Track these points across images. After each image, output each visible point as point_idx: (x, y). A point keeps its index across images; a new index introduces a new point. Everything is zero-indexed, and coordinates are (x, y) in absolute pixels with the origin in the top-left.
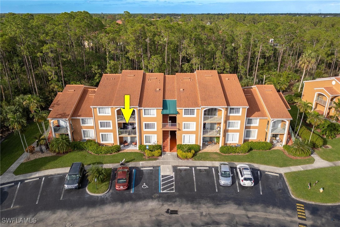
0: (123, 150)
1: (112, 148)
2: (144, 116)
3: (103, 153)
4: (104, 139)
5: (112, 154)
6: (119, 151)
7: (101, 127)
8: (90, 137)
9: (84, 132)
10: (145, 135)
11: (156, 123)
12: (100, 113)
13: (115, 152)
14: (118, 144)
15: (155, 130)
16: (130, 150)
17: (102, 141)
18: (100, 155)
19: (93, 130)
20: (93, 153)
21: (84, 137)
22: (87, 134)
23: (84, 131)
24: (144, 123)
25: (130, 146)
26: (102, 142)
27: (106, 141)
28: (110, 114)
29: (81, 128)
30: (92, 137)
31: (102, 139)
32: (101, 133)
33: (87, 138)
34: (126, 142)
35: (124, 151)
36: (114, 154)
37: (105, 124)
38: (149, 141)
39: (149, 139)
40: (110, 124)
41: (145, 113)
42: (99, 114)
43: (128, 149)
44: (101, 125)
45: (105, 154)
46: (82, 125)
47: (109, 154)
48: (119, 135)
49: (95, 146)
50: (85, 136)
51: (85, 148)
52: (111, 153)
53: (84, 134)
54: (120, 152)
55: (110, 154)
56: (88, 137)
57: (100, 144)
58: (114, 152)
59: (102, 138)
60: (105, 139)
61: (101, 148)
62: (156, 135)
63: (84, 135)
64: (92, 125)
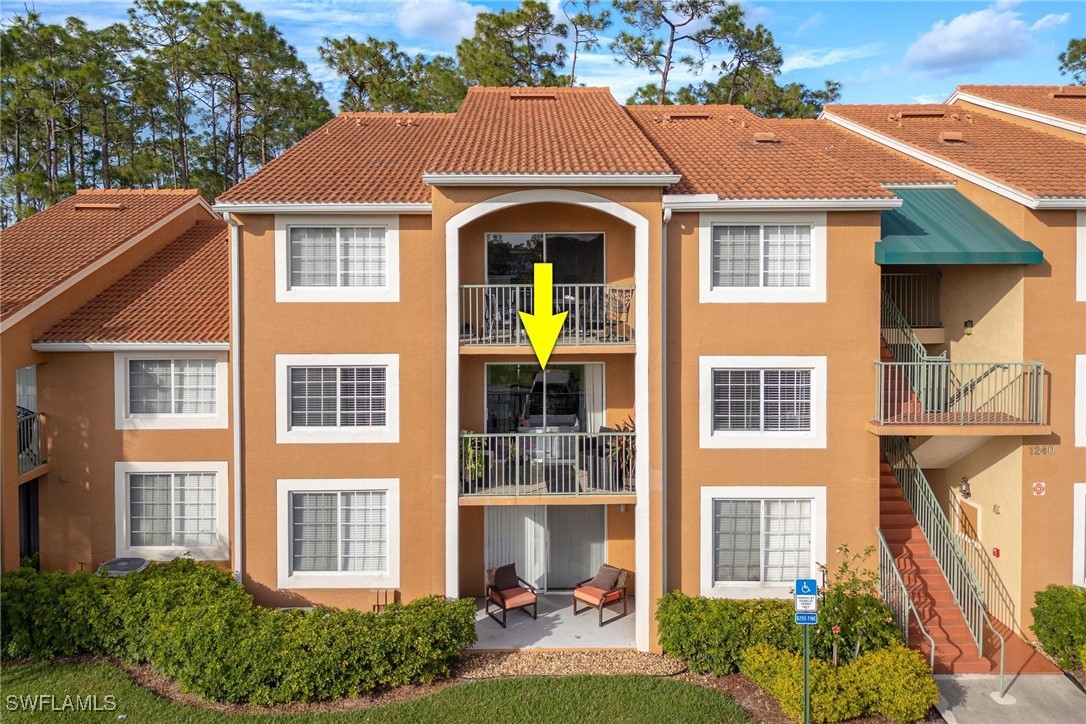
0: (500, 655)
1: (395, 630)
2: (708, 294)
3: (293, 682)
4: (307, 550)
5: (384, 702)
6: (456, 664)
7: (295, 420)
8: (181, 542)
9: (134, 495)
10: (708, 494)
11: (818, 366)
12: (294, 279)
13: (415, 682)
14: (452, 591)
15: (814, 437)
16: (568, 654)
17: (295, 564)
18: (254, 709)
19: (221, 467)
20: (179, 691)
21: (135, 540)
22: (158, 512)
23: (135, 479)
24: (707, 364)
25: (552, 623)
26: (286, 580)
27: (330, 566)
28: (389, 292)
29: (115, 443)
30: (205, 539)
31: (296, 548)
32: (285, 487)
33: (154, 553)
34: (508, 578)
35: (508, 667)
36: (404, 696)
37: (331, 389)
38: (742, 559)
39: (742, 542)
40: (380, 389)
41: (716, 263)
42: (283, 294)
43: (545, 644)
44: (295, 405)
45: (314, 699)
46: (126, 422)
47: (354, 703)
48: (465, 487)
49: (214, 608)
50: (145, 528)
51: (109, 640)
52: (379, 690)
53: (135, 510)
54: (473, 676)
55: (364, 704)
56: (166, 540)
57: (263, 598)
58: (408, 670)
59: (296, 531)
60: (322, 549)
61: (278, 631)
62: (818, 496)
63: (134, 524)
64: (215, 415)
